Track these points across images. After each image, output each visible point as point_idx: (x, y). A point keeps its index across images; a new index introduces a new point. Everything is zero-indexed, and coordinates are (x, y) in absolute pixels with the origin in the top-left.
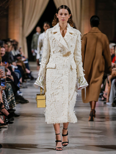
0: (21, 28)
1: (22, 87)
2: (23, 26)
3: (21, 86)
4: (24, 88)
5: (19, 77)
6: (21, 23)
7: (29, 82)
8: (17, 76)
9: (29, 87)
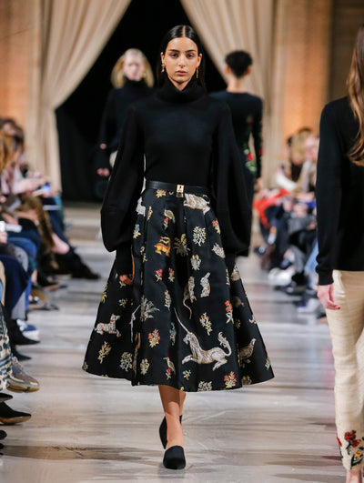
0: (36, 72)
1: (40, 305)
2: (43, 63)
3: (34, 302)
4: (44, 309)
5: (26, 267)
6: (36, 55)
7: (63, 287)
8: (19, 259)
9: (63, 308)
